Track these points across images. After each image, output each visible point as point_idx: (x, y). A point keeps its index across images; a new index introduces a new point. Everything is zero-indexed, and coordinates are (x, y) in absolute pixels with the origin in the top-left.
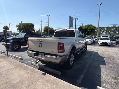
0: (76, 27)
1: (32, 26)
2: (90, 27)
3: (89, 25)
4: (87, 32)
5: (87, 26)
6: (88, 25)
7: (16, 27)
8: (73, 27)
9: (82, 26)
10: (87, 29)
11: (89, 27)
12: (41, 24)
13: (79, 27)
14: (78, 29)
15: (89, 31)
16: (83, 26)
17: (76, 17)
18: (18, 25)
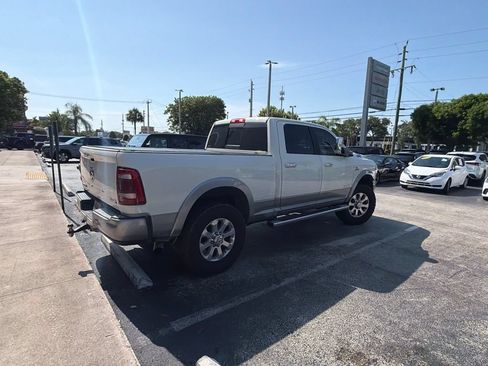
0: (399, 109)
1: (216, 107)
2: (475, 108)
3: (471, 95)
4: (455, 134)
5: (459, 101)
6: (466, 98)
7: (166, 113)
8: (384, 110)
9: (432, 105)
10: (461, 118)
11: (470, 106)
12: (251, 101)
13: (418, 106)
14: (409, 120)
15: (468, 126)
16: (437, 103)
17: (404, 59)
18: (171, 106)
